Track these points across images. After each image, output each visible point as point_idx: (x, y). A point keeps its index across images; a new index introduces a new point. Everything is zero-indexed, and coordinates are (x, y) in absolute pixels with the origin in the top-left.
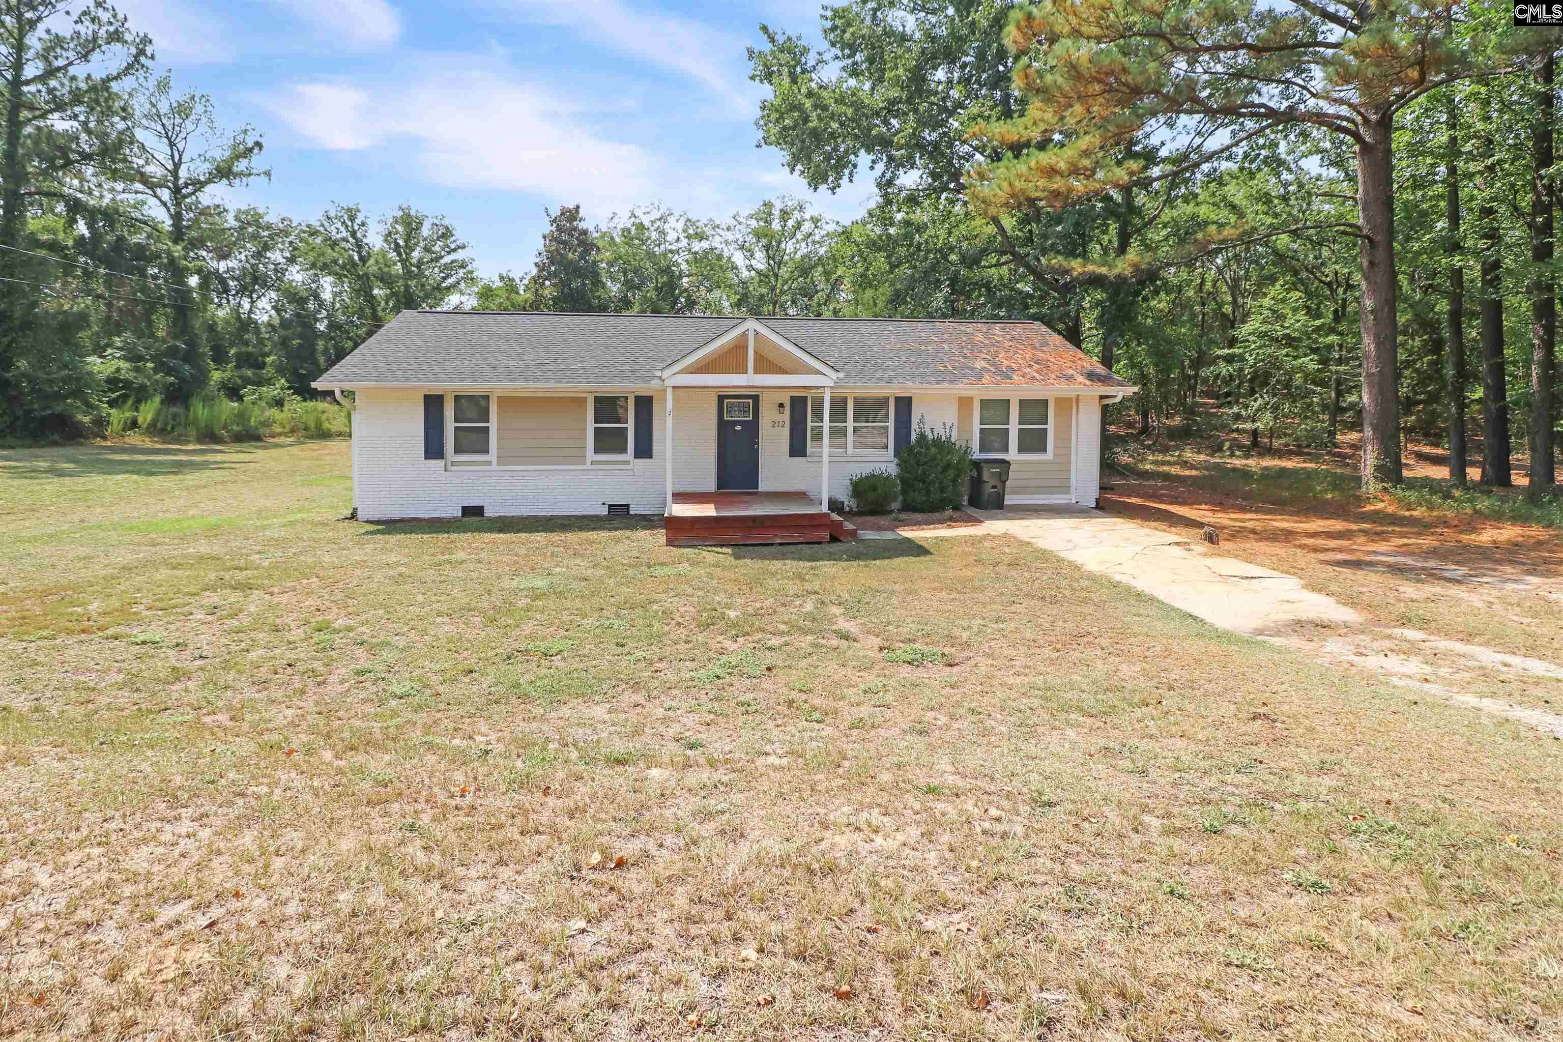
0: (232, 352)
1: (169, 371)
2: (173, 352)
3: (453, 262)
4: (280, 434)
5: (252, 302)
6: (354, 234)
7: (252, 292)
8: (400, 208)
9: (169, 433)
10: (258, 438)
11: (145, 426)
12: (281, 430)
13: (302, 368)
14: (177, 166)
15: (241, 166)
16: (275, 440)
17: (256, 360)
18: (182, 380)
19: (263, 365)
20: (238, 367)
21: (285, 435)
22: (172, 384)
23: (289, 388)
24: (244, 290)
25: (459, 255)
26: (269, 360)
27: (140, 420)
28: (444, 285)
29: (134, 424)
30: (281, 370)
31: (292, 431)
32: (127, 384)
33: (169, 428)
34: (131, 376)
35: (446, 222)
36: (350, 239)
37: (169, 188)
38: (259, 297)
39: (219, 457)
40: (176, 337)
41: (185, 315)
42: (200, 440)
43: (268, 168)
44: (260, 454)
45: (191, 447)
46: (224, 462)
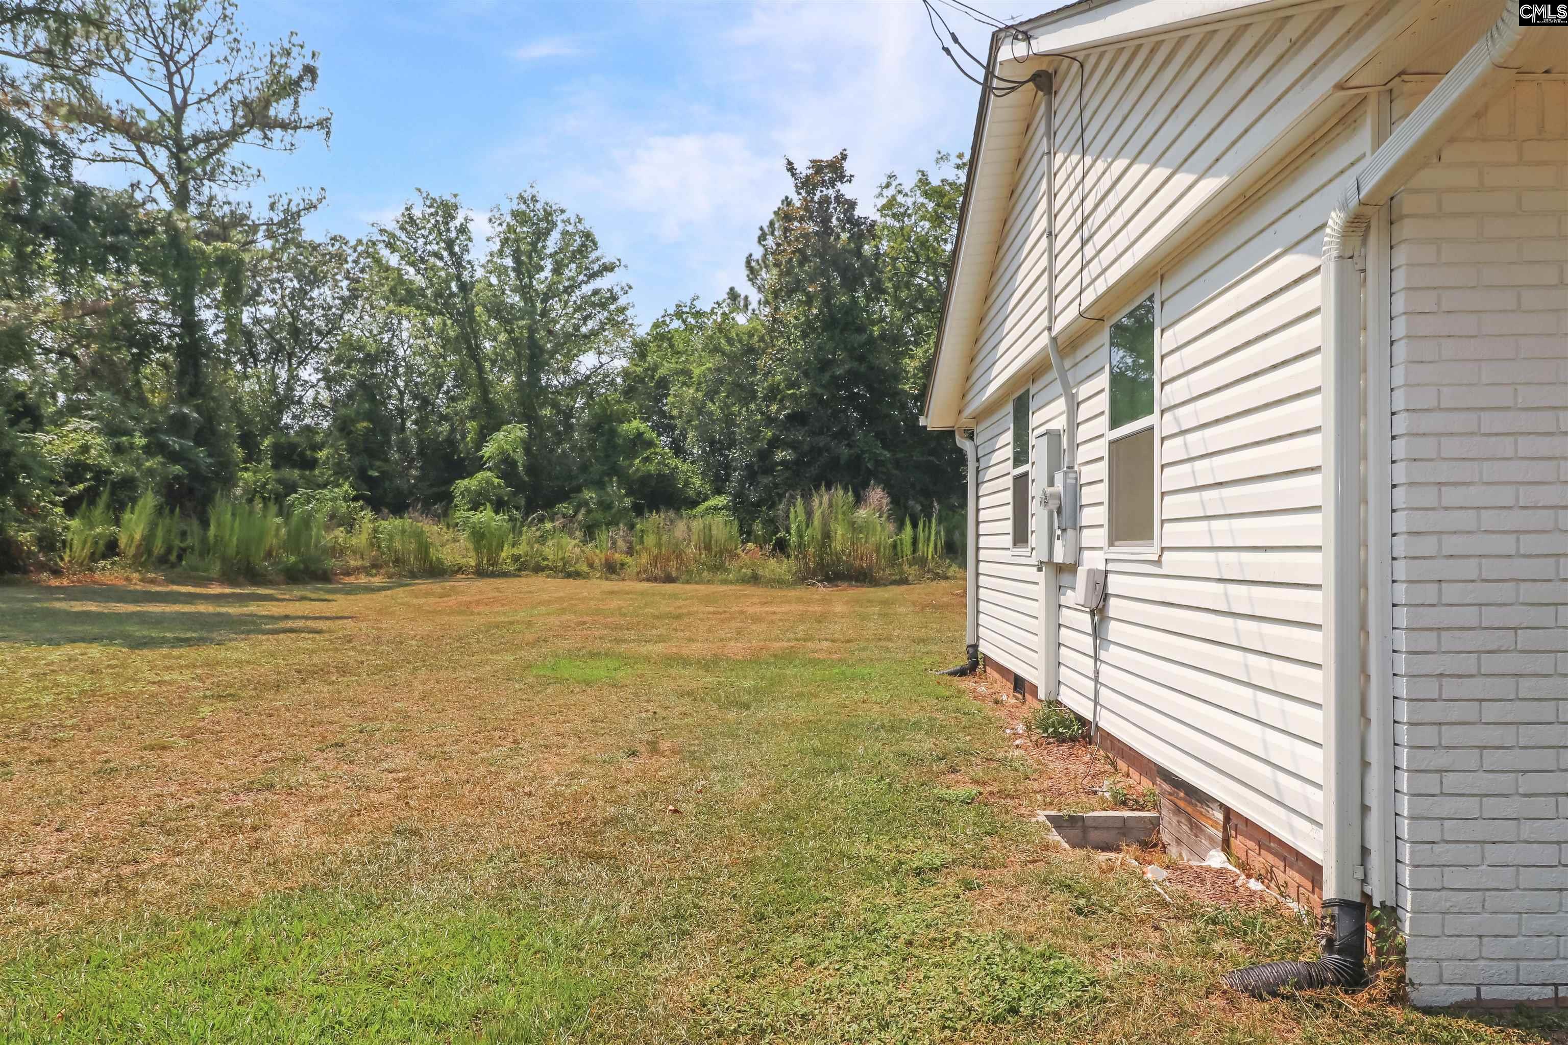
0: (266, 442)
1: (174, 457)
2: (179, 424)
3: (596, 292)
4: (357, 570)
5: (290, 370)
6: (450, 244)
7: (290, 356)
8: (521, 197)
9: (173, 566)
10: (324, 577)
11: (132, 551)
12: (359, 563)
13: (372, 467)
14: (180, 109)
15: (281, 109)
16: (351, 579)
17: (302, 455)
18: (195, 474)
19: (312, 464)
20: (275, 467)
21: (366, 571)
22: (177, 478)
23: (355, 499)
24: (277, 352)
25: (603, 283)
26: (322, 454)
27: (123, 541)
28: (584, 330)
29: (111, 548)
30: (340, 471)
31: (375, 566)
32: (101, 474)
33: (173, 558)
34: (107, 460)
35: (586, 225)
36: (445, 254)
37: (167, 147)
38: (300, 363)
39: (274, 609)
40: (182, 400)
41: (197, 366)
42: (227, 578)
43: (326, 114)
44: (340, 604)
45: (215, 590)
46: (287, 617)
